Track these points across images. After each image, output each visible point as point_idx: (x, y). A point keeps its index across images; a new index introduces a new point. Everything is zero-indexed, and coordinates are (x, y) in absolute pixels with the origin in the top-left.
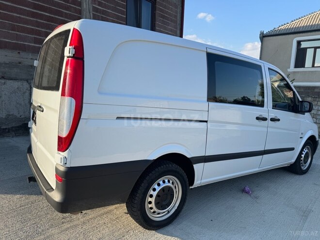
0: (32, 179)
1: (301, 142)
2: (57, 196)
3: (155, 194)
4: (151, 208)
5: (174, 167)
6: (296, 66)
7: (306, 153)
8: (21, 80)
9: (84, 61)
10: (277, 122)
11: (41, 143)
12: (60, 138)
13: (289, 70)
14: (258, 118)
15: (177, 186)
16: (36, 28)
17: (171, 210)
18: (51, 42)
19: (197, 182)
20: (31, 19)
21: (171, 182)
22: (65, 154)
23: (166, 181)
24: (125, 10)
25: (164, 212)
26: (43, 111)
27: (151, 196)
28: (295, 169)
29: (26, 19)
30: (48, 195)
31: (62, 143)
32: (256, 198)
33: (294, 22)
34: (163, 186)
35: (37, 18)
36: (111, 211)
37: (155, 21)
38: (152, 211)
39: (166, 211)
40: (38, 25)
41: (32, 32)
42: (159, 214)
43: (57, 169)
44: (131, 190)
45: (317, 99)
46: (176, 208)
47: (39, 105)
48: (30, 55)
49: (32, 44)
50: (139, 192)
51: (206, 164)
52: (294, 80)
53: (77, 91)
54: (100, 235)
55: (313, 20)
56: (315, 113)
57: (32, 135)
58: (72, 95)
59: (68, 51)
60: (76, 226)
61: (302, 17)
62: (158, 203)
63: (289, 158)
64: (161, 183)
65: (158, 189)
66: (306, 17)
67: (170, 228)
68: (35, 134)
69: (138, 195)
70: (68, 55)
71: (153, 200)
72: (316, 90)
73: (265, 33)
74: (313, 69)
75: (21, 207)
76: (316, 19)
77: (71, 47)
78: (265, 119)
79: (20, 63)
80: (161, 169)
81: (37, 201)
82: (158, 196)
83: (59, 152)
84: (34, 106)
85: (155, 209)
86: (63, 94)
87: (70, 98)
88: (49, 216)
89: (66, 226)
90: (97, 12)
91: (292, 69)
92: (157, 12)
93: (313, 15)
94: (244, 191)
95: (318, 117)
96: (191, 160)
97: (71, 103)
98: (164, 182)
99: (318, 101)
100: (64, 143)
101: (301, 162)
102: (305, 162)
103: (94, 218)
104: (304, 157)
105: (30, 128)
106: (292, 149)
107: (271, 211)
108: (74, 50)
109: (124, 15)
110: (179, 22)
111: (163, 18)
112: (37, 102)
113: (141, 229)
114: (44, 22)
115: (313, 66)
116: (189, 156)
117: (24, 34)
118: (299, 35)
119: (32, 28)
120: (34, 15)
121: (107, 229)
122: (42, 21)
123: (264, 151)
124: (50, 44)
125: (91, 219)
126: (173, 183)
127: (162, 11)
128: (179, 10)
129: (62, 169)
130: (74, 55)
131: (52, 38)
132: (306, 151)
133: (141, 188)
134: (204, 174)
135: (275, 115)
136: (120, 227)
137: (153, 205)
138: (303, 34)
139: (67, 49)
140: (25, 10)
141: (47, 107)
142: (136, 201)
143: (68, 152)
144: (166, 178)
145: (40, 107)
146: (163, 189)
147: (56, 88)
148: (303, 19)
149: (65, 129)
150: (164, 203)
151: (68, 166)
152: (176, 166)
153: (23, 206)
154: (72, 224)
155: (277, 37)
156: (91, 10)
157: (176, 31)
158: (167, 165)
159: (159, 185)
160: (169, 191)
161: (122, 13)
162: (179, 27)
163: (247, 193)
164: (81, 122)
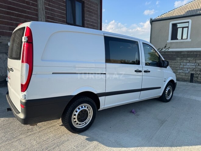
0: (9, 109)
1: (165, 84)
2: (22, 116)
3: (77, 114)
4: (75, 122)
5: (88, 99)
6: (172, 39)
7: (169, 90)
8: (2, 53)
9: (33, 44)
10: (149, 73)
11: (13, 89)
12: (22, 85)
13: (168, 41)
14: (136, 71)
15: (90, 109)
16: (10, 21)
17: (87, 123)
18: (16, 33)
19: (102, 107)
20: (7, 16)
21: (86, 107)
22: (25, 93)
23: (83, 106)
24: (65, 8)
25: (83, 124)
26: (13, 71)
27: (75, 115)
28: (162, 99)
29: (4, 16)
30: (18, 116)
31: (23, 88)
32: (138, 115)
33: (170, 12)
34: (81, 109)
35: (10, 15)
36: (55, 125)
37: (84, 14)
38: (76, 123)
39: (84, 123)
40: (11, 19)
41: (8, 23)
42: (80, 124)
43: (21, 101)
44: (63, 112)
45: (183, 59)
46: (90, 121)
47: (11, 68)
48: (7, 37)
49: (8, 31)
50: (68, 113)
51: (106, 97)
52: (169, 47)
53: (30, 60)
54: (48, 137)
55: (181, 11)
56: (182, 67)
57: (8, 84)
58: (27, 62)
59: (24, 39)
60: (35, 133)
61: (175, 9)
62: (79, 118)
63: (158, 93)
64: (80, 108)
65: (79, 111)
66: (177, 9)
67: (87, 132)
68: (10, 84)
69: (67, 115)
70: (24, 41)
71: (76, 117)
72: (182, 53)
73: (153, 19)
74: (182, 41)
75: (4, 125)
76: (183, 10)
77: (25, 37)
78: (140, 71)
79: (1, 43)
80: (80, 100)
81: (13, 122)
82: (79, 115)
83: (22, 92)
84: (9, 68)
85: (77, 122)
86: (23, 62)
87: (26, 63)
88: (20, 129)
89: (29, 133)
90: (47, 10)
91: (169, 40)
92: (86, 9)
93: (181, 7)
94: (131, 112)
95: (184, 69)
96: (97, 95)
97: (27, 66)
98: (82, 107)
99: (183, 60)
100: (24, 88)
101: (166, 95)
102: (169, 95)
103: (45, 129)
104: (168, 92)
105: (7, 81)
106: (160, 88)
107: (144, 122)
108: (27, 38)
109: (65, 11)
110: (99, 14)
111: (89, 12)
112: (10, 66)
113: (71, 133)
114: (15, 17)
115: (182, 39)
116: (96, 93)
117: (2, 25)
118: (173, 20)
119: (7, 21)
120: (8, 13)
121: (52, 134)
122: (14, 17)
123: (141, 89)
124: (15, 34)
125: (44, 130)
126: (87, 108)
127: (88, 8)
128: (99, 7)
129: (24, 101)
130: (27, 41)
131: (17, 30)
132: (168, 89)
133: (68, 111)
134: (105, 103)
135: (147, 69)
136: (59, 133)
137: (76, 120)
138: (176, 19)
139: (23, 38)
140: (3, 10)
141: (15, 69)
142: (66, 118)
143: (27, 92)
144: (83, 105)
145: (12, 69)
146: (82, 111)
147: (19, 59)
148: (175, 10)
149: (24, 79)
150: (82, 119)
151: (27, 99)
152: (89, 98)
153: (5, 125)
154: (32, 133)
155: (160, 21)
156: (44, 9)
157: (98, 20)
158: (84, 98)
159: (79, 109)
160: (85, 112)
161: (63, 10)
162: (99, 17)
163: (133, 113)
164: (33, 76)
